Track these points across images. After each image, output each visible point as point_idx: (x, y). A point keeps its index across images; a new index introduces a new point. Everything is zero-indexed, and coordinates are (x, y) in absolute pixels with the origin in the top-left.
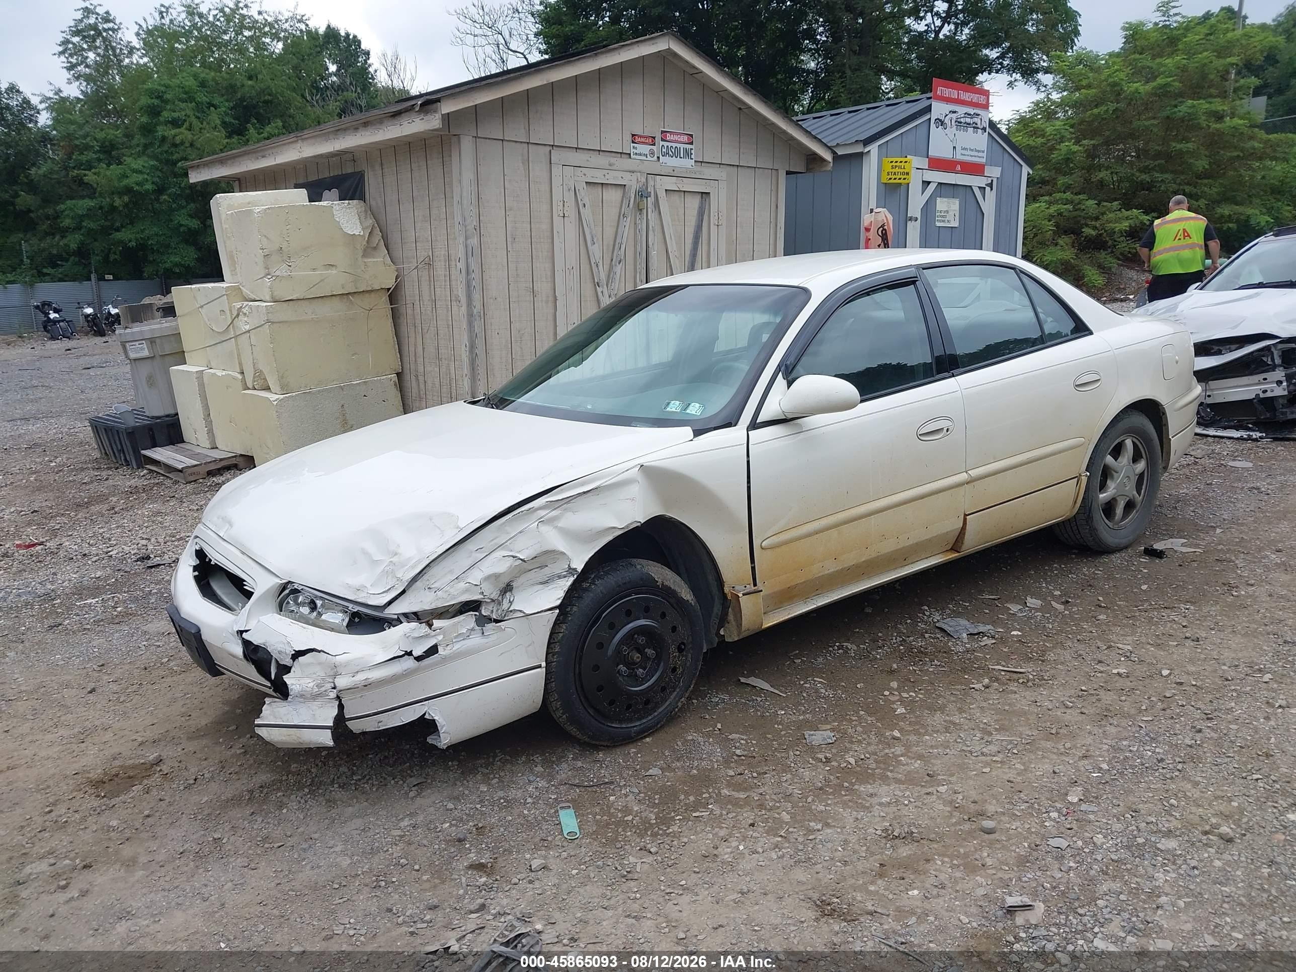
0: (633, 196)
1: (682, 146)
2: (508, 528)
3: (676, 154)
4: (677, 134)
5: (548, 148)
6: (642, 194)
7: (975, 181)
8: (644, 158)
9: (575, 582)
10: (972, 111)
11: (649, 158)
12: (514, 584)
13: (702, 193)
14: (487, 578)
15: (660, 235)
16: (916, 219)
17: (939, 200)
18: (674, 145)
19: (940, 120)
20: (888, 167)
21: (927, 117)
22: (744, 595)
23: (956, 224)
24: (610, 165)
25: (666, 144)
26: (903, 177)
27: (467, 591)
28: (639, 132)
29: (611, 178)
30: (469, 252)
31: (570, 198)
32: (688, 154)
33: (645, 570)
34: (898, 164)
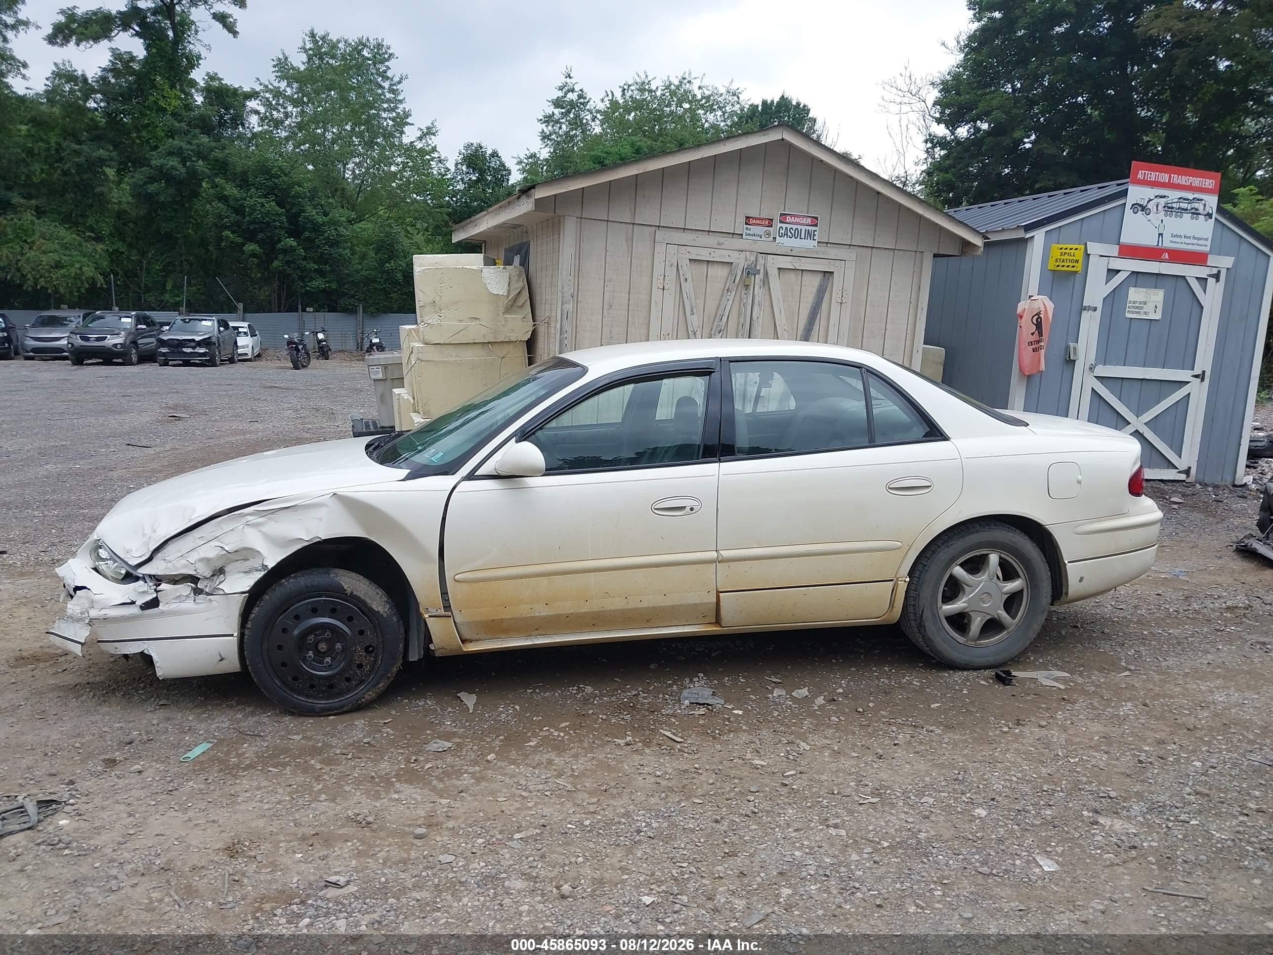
0: (739, 273)
1: (804, 228)
2: (223, 526)
3: (797, 235)
4: (799, 216)
5: (653, 229)
6: (750, 272)
7: (1191, 272)
8: (759, 238)
9: (265, 575)
10: (1190, 196)
11: (763, 238)
12: (226, 569)
13: (825, 272)
14: (201, 560)
15: (768, 310)
16: (1095, 309)
17: (1132, 290)
18: (794, 227)
19: (1141, 206)
20: (1056, 252)
21: (1122, 202)
22: (430, 616)
23: (1158, 316)
24: (718, 244)
25: (784, 226)
26: (1072, 264)
27: (185, 566)
28: (754, 213)
29: (717, 256)
30: (565, 316)
31: (671, 273)
32: (810, 235)
33: (337, 579)
34: (1067, 251)
